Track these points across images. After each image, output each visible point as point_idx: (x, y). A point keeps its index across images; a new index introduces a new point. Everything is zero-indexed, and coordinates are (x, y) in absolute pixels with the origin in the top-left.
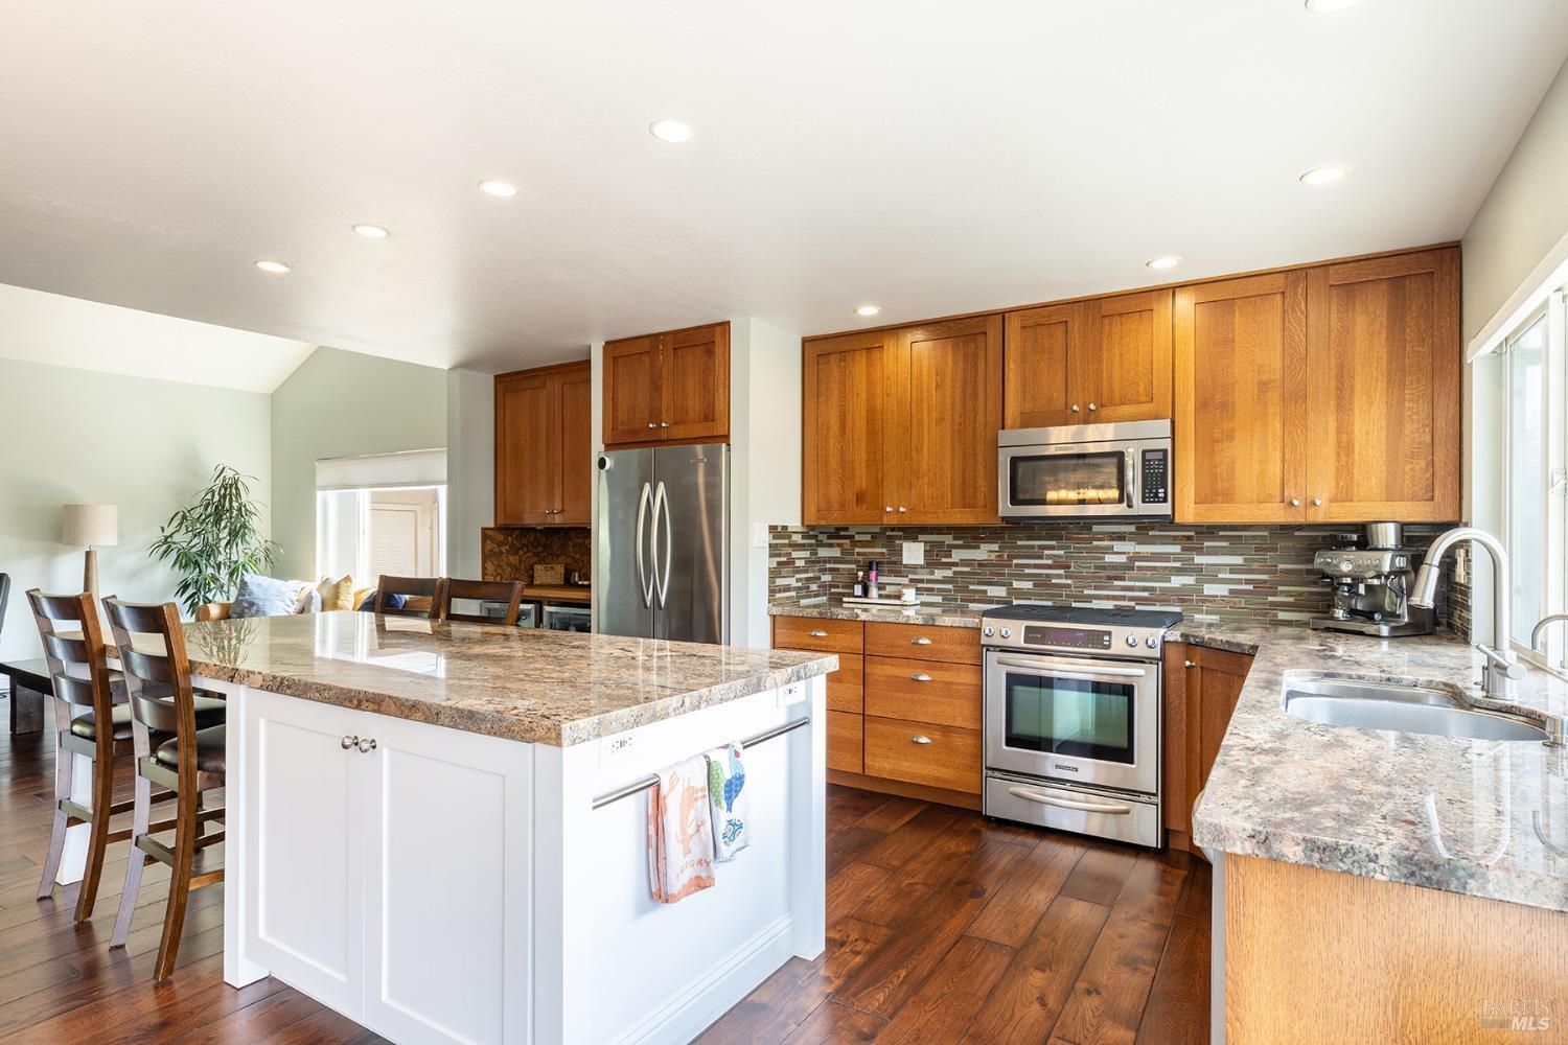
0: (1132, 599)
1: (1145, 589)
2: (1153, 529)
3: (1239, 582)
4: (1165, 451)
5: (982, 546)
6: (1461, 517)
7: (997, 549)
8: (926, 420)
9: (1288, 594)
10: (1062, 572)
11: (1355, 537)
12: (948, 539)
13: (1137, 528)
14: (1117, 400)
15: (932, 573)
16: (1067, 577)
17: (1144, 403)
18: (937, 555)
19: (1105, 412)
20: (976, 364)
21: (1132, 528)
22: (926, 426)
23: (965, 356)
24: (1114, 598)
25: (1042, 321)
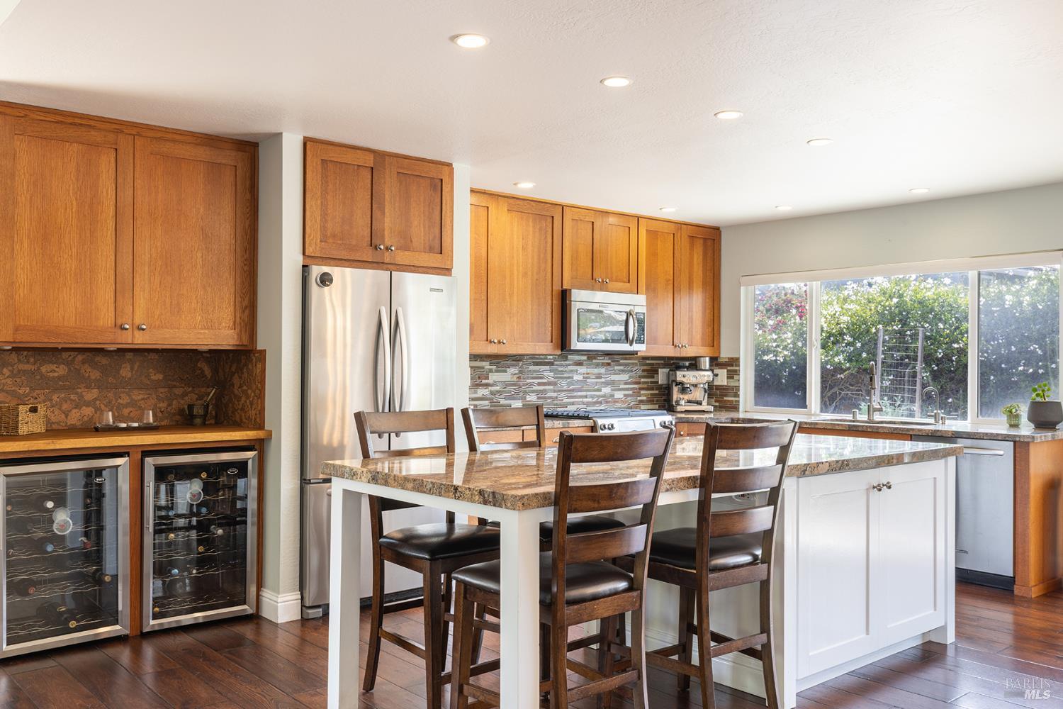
0: (583, 403)
1: (592, 397)
2: (595, 358)
3: (627, 389)
4: (644, 314)
5: (508, 369)
6: (720, 353)
7: (517, 372)
8: (516, 273)
9: (645, 395)
10: (552, 387)
11: (687, 364)
12: (486, 365)
13: (588, 358)
14: (614, 278)
15: (476, 393)
16: (555, 391)
17: (625, 282)
18: (479, 378)
19: (611, 285)
20: (546, 237)
21: (585, 358)
22: (515, 277)
23: (540, 229)
24: (578, 403)
25: (582, 218)
